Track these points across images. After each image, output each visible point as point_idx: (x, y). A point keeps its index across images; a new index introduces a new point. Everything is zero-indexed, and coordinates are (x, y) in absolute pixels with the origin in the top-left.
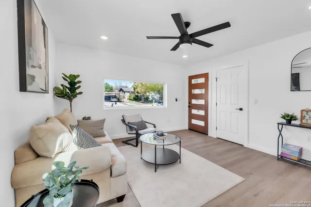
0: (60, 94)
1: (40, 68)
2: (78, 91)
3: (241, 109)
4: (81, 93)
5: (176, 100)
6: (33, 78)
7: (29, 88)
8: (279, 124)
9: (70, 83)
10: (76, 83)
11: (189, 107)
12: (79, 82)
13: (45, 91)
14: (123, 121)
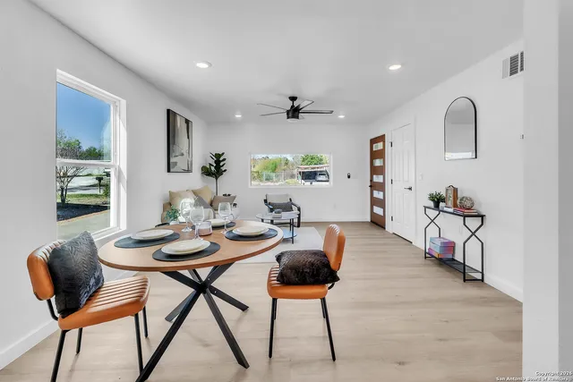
0: (206, 172)
1: (182, 155)
2: (223, 169)
3: (410, 189)
4: (225, 171)
5: (349, 177)
6: (176, 163)
7: (172, 170)
8: (425, 207)
9: (215, 162)
10: (220, 161)
11: (371, 186)
12: (224, 160)
13: (189, 171)
14: (266, 201)
